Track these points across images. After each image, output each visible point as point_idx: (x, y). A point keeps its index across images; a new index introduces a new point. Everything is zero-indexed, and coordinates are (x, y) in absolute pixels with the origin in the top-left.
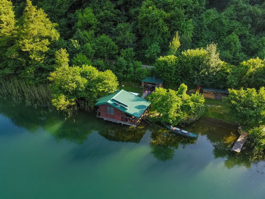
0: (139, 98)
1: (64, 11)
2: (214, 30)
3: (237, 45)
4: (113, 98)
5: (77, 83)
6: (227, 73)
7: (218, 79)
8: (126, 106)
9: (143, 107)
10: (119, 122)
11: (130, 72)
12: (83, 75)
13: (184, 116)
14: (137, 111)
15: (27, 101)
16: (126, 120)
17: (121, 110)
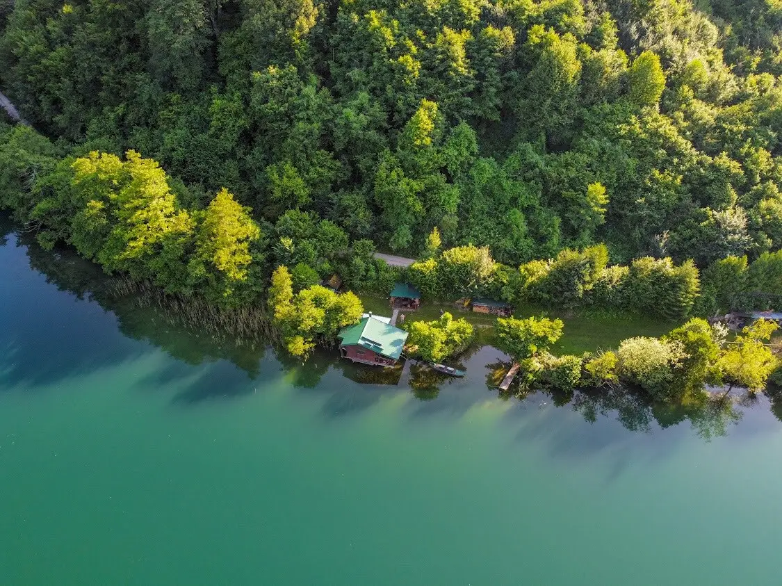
0: (391, 327)
1: (228, 145)
3: (520, 228)
4: (362, 335)
5: (313, 319)
6: (503, 284)
7: (492, 290)
8: (380, 345)
9: (400, 341)
10: (372, 363)
11: (371, 278)
12: (317, 303)
14: (395, 349)
16: (381, 361)
17: (373, 351)
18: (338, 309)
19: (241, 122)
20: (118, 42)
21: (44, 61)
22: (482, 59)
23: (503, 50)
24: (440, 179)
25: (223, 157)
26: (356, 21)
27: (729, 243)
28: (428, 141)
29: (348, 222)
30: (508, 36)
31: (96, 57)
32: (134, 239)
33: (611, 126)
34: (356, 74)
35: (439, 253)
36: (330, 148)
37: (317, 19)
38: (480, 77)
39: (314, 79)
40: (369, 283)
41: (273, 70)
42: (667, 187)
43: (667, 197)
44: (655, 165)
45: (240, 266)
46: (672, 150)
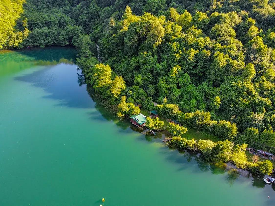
0: (145, 118)
1: (132, 69)
2: (190, 95)
4: (135, 117)
5: (126, 109)
6: (179, 116)
8: (138, 120)
9: (144, 122)
10: (135, 125)
12: (129, 107)
13: (154, 128)
14: (141, 123)
15: (110, 111)
16: (137, 125)
17: (136, 121)
18: (133, 110)
19: (136, 64)
20: (120, 43)
21: (105, 45)
22: (199, 58)
23: (206, 57)
24: (175, 86)
25: (130, 72)
26: (170, 44)
27: (254, 124)
28: (174, 75)
29: (148, 92)
30: (209, 53)
31: (114, 46)
32: (99, 83)
33: (231, 82)
34: (165, 57)
35: (165, 104)
36: (152, 73)
37: (161, 43)
38: (197, 62)
39: (156, 57)
40: (148, 108)
41: (145, 53)
42: (243, 104)
43: (242, 106)
44: (242, 96)
45: (117, 94)
46: (250, 93)
